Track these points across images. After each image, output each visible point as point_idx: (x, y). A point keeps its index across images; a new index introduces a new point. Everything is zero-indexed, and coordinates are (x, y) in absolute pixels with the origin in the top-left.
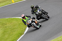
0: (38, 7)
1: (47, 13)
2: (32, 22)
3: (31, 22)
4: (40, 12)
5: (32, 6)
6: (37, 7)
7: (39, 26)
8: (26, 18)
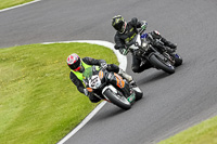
0: (139, 26)
1: (174, 47)
2: (106, 82)
3: (99, 82)
4: (144, 45)
5: (117, 21)
6: (135, 26)
7: (132, 98)
8: (86, 66)
